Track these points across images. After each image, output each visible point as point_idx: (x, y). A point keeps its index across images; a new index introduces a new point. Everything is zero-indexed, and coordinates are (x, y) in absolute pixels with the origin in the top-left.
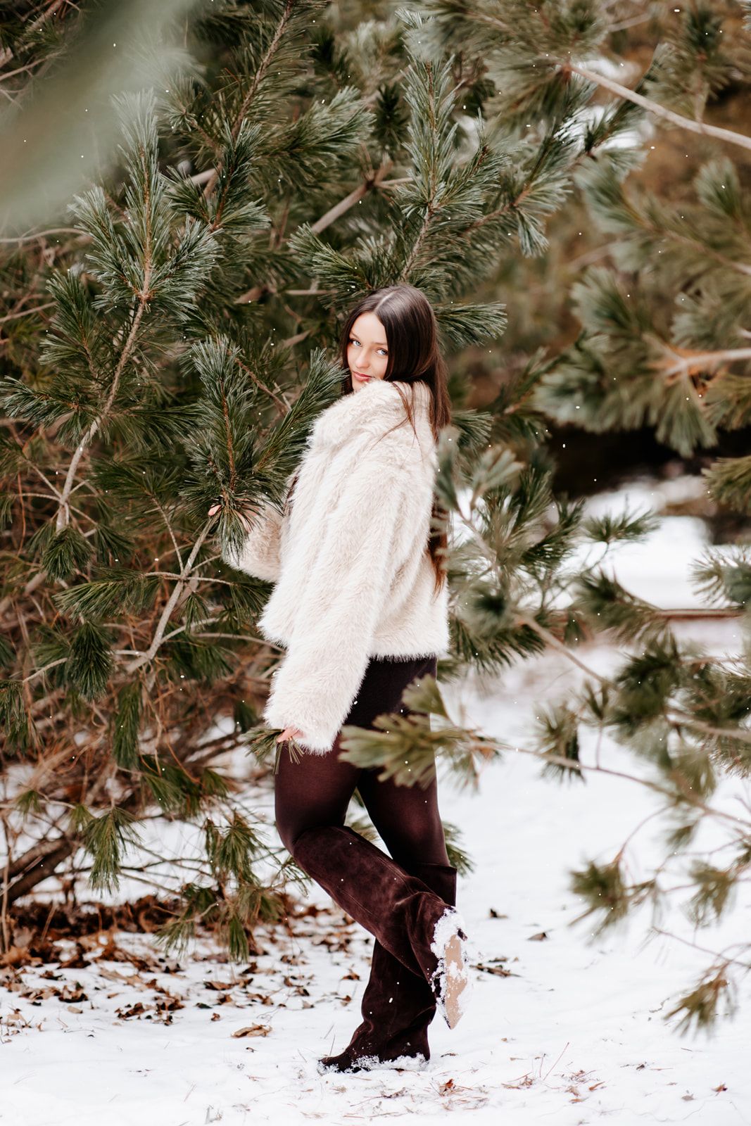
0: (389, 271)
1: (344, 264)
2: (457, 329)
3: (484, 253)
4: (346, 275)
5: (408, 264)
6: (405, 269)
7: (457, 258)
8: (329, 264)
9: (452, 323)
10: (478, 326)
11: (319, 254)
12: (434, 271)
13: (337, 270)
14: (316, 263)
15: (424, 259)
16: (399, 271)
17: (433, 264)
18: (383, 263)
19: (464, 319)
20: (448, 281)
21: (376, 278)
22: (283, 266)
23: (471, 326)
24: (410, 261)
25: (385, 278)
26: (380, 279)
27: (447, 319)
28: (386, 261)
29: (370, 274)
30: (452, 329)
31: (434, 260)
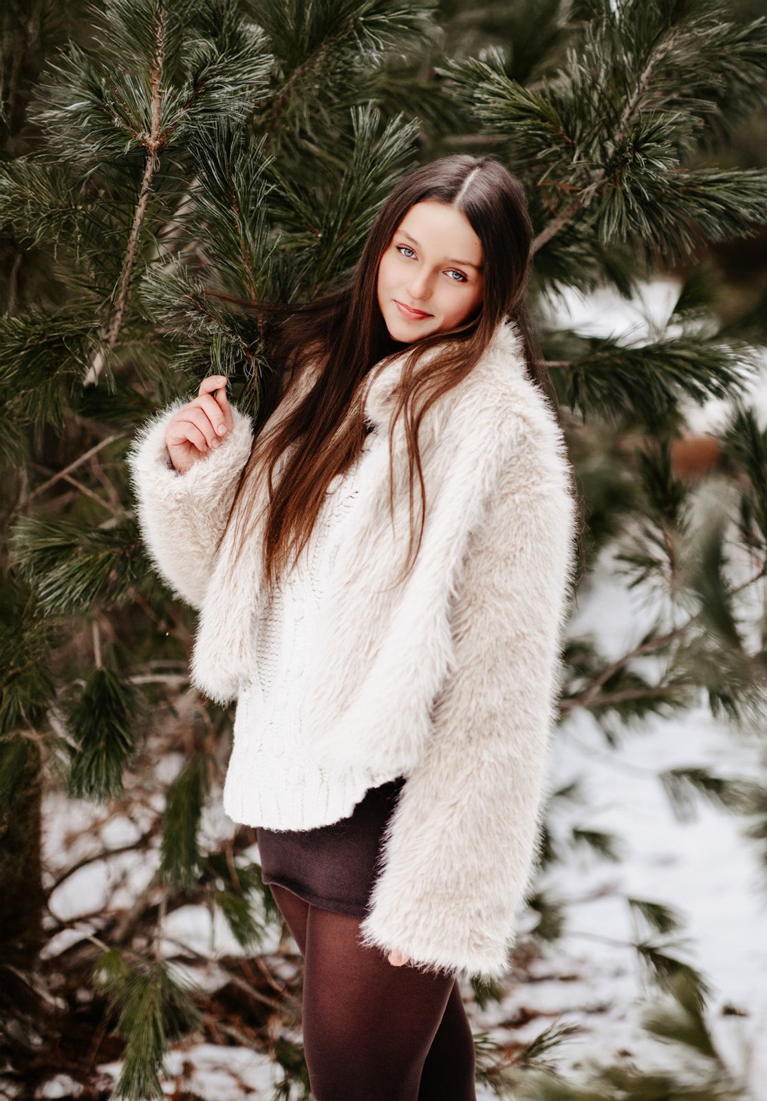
0: (599, 115)
1: (526, 102)
2: (712, 210)
3: (750, 86)
4: (529, 121)
5: (632, 102)
6: (627, 111)
7: (710, 93)
8: (501, 103)
9: (703, 200)
10: (747, 205)
11: (485, 85)
12: (677, 115)
13: (514, 111)
14: (479, 100)
15: (657, 95)
16: (618, 114)
17: (671, 104)
18: (590, 99)
19: (723, 195)
20: (696, 130)
21: (579, 127)
22: (434, 107)
23: (735, 206)
24: (635, 97)
25: (593, 127)
26: (584, 127)
27: (694, 194)
28: (595, 97)
29: (568, 120)
30: (704, 211)
31: (675, 96)
